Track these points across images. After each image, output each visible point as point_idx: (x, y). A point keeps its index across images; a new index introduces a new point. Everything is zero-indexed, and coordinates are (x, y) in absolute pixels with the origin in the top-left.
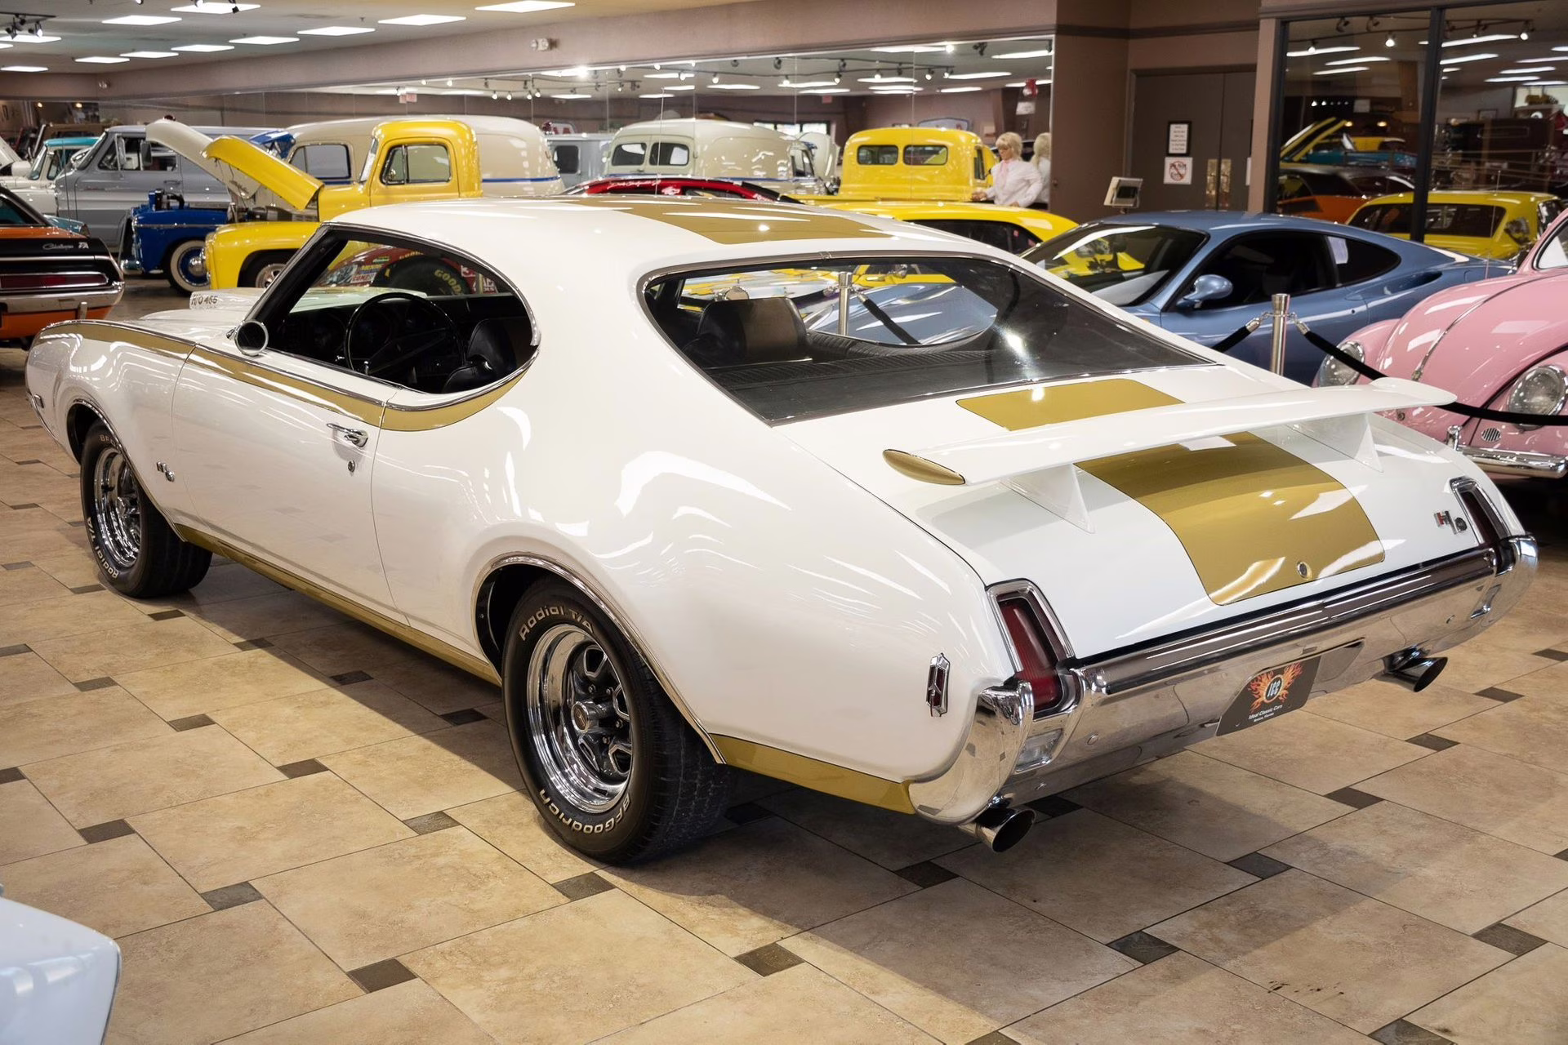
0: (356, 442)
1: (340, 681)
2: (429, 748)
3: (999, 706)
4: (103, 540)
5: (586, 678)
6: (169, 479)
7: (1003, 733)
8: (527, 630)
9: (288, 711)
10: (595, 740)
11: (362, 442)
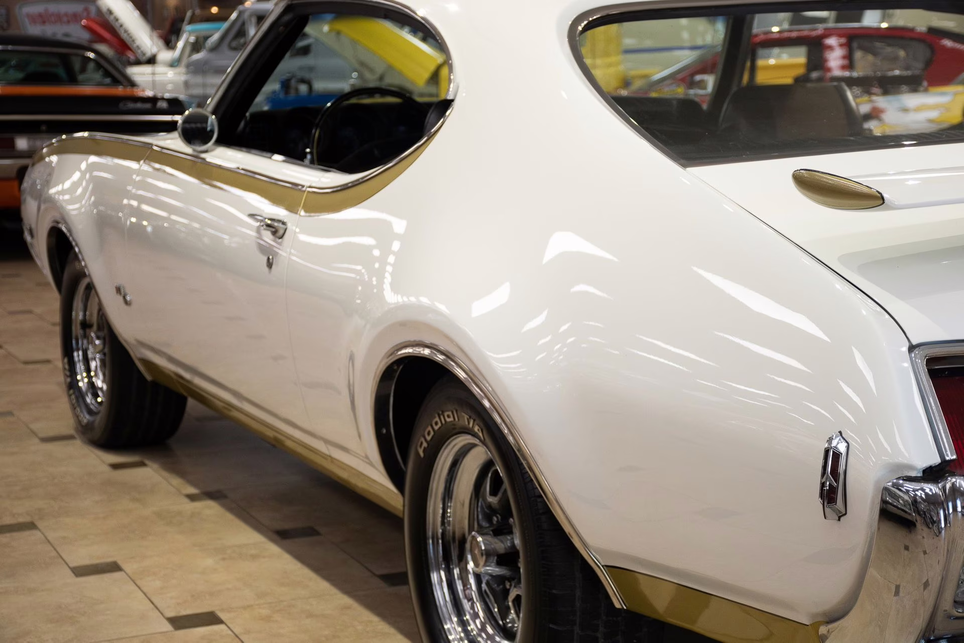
0: (274, 233)
1: (282, 536)
2: (348, 608)
3: (919, 514)
4: (78, 381)
5: (490, 506)
6: (127, 303)
7: (925, 553)
8: (425, 445)
9: (209, 562)
10: (498, 585)
11: (281, 232)
